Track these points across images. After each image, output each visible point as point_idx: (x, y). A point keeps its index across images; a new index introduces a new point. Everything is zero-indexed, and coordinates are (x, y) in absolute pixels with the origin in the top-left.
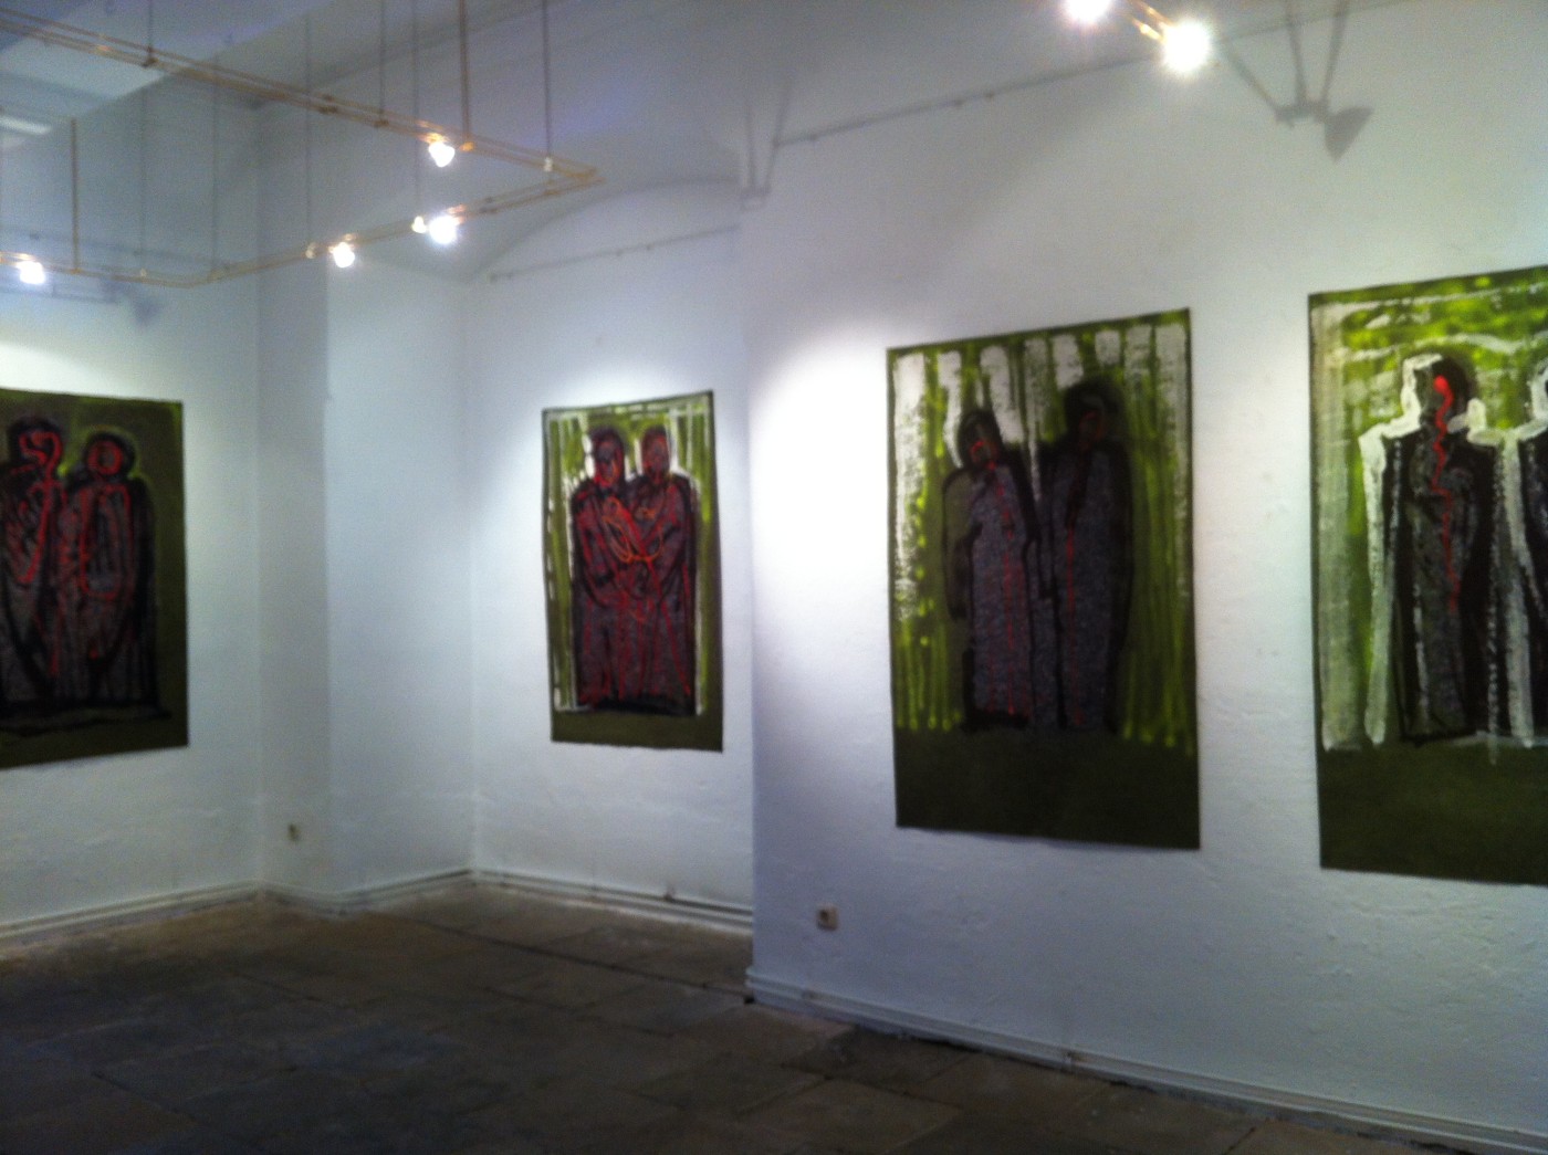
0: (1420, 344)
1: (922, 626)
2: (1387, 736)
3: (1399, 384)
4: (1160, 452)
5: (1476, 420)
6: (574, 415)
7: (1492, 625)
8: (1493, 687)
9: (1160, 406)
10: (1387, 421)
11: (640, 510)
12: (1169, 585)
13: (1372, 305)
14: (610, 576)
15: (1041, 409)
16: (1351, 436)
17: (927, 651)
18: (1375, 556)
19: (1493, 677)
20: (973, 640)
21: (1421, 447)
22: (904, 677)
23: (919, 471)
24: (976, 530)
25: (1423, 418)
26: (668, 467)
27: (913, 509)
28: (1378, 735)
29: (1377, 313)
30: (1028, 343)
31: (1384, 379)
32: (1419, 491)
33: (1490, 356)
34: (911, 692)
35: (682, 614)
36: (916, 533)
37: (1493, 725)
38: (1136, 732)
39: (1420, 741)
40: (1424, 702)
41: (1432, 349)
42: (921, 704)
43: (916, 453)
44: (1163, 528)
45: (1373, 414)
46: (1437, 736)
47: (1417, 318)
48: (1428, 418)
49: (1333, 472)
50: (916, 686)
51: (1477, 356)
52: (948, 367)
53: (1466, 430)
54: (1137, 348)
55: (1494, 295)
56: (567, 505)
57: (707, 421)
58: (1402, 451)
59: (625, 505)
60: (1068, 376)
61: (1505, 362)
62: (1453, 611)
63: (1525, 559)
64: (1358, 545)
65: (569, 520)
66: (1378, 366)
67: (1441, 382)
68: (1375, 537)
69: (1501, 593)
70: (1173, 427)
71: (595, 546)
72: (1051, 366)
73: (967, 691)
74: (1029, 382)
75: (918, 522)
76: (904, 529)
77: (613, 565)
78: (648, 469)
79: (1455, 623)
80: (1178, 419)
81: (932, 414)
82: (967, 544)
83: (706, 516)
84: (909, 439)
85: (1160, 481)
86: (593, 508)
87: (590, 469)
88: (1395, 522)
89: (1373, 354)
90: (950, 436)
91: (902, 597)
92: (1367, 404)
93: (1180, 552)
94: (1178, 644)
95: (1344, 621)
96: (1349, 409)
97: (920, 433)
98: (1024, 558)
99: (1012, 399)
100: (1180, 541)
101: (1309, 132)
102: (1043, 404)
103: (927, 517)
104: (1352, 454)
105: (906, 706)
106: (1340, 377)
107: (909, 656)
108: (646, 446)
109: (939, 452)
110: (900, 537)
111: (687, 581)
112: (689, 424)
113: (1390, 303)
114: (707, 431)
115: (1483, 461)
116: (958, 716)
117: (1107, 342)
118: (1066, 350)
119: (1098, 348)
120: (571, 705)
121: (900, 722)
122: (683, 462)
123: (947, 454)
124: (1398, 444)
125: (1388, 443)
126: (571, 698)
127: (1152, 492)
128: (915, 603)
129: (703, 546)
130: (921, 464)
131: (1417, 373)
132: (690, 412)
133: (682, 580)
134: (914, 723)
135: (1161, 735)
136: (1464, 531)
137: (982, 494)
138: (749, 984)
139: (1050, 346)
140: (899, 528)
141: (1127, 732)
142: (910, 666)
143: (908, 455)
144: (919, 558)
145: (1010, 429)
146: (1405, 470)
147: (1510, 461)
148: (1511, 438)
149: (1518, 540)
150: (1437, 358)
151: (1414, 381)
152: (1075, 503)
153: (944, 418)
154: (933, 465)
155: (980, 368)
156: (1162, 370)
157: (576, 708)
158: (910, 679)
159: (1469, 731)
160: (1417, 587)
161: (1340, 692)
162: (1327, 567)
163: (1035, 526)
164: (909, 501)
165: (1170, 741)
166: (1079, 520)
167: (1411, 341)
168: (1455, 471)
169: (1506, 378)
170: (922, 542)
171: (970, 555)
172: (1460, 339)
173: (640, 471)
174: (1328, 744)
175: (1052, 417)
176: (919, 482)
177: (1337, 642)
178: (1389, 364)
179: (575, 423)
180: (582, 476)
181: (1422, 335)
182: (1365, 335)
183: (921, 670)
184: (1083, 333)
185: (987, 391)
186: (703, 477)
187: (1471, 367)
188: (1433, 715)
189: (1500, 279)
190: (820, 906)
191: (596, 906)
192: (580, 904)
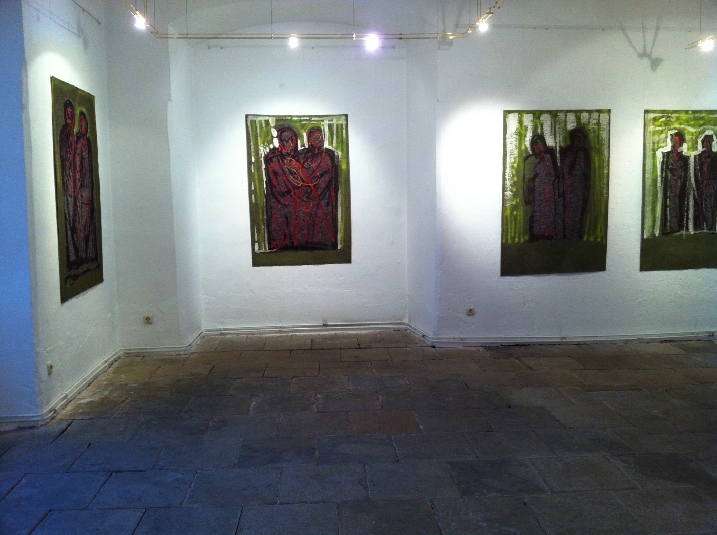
0: (672, 127)
1: (514, 208)
2: (659, 233)
3: (667, 137)
4: (600, 152)
5: (685, 149)
6: (267, 118)
7: (686, 203)
8: (685, 219)
9: (601, 138)
10: (663, 147)
11: (306, 163)
12: (601, 193)
13: (662, 115)
14: (289, 192)
15: (561, 136)
16: (654, 151)
17: (516, 216)
18: (659, 184)
19: (685, 216)
20: (534, 212)
21: (671, 155)
22: (507, 225)
23: (515, 154)
24: (536, 175)
25: (672, 147)
26: (323, 145)
27: (512, 167)
28: (657, 234)
29: (662, 117)
30: (558, 114)
31: (663, 136)
32: (670, 167)
33: (689, 132)
34: (509, 230)
35: (330, 208)
36: (513, 176)
37: (684, 229)
38: (588, 238)
39: (667, 234)
40: (668, 224)
41: (675, 129)
42: (513, 234)
43: (514, 148)
44: (600, 175)
45: (660, 145)
46: (671, 233)
47: (672, 119)
48: (673, 147)
49: (649, 161)
50: (511, 229)
51: (686, 131)
52: (528, 120)
53: (682, 151)
54: (594, 119)
55: (692, 116)
56: (262, 160)
57: (344, 127)
58: (667, 155)
59: (298, 161)
60: (571, 126)
61: (692, 134)
62: (677, 199)
63: (694, 185)
64: (655, 181)
65: (264, 167)
66: (662, 132)
67: (677, 138)
68: (659, 179)
69: (689, 194)
70: (604, 145)
71: (280, 178)
72: (566, 122)
73: (531, 229)
74: (557, 127)
75: (514, 172)
76: (509, 174)
77: (290, 187)
78: (311, 146)
79: (677, 202)
80: (606, 143)
81: (521, 135)
82: (532, 180)
83: (344, 167)
84: (511, 143)
85: (599, 161)
86: (279, 162)
87: (276, 143)
88: (664, 176)
89: (660, 128)
90: (527, 142)
91: (507, 198)
92: (658, 142)
93: (605, 183)
94: (603, 211)
95: (651, 203)
96: (654, 143)
97: (516, 141)
98: (553, 185)
99: (551, 132)
100: (605, 179)
101: (646, 62)
102: (562, 134)
103: (517, 171)
104: (654, 156)
105: (507, 235)
106: (652, 134)
107: (509, 218)
108: (309, 136)
109: (523, 148)
110: (507, 177)
111: (333, 194)
112: (335, 127)
113: (665, 115)
114: (344, 131)
115: (686, 159)
116: (527, 237)
117: (585, 116)
118: (571, 117)
119: (582, 118)
120: (265, 250)
121: (504, 241)
122: (331, 143)
123: (526, 148)
124: (666, 154)
125: (663, 153)
126: (265, 247)
127: (597, 165)
128: (512, 200)
129: (342, 179)
130: (516, 152)
131: (671, 135)
132: (335, 122)
133: (330, 194)
134: (509, 241)
135: (596, 238)
136: (681, 178)
137: (539, 163)
139: (566, 115)
140: (507, 174)
141: (585, 238)
142: (509, 222)
143: (511, 149)
144: (514, 184)
145: (550, 142)
146: (667, 161)
147: (692, 160)
148: (693, 154)
149: (693, 181)
150: (676, 131)
151: (670, 137)
152: (572, 167)
153: (526, 136)
154: (520, 152)
155: (540, 120)
156: (601, 127)
157: (268, 251)
158: (509, 227)
159: (679, 231)
160: (668, 193)
161: (648, 222)
162: (647, 187)
163: (558, 174)
164: (511, 165)
165: (599, 240)
166: (573, 173)
167: (670, 126)
168: (679, 162)
169: (692, 138)
170: (515, 179)
171: (534, 183)
172: (682, 126)
173: (307, 147)
174: (645, 237)
175: (565, 138)
176: (515, 158)
177: (648, 208)
178: (664, 132)
179: (267, 122)
180: (272, 147)
181: (673, 125)
182: (658, 123)
183: (513, 223)
184: (578, 113)
185: (542, 129)
186: (342, 150)
187: (684, 135)
188: (670, 227)
189: (695, 112)
190: (469, 308)
191: (282, 335)
192: (272, 335)
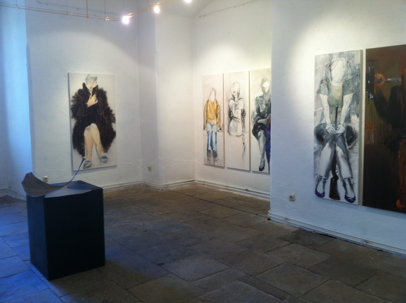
138: (269, 215)
190: (290, 195)
191: (227, 191)
192: (223, 190)
